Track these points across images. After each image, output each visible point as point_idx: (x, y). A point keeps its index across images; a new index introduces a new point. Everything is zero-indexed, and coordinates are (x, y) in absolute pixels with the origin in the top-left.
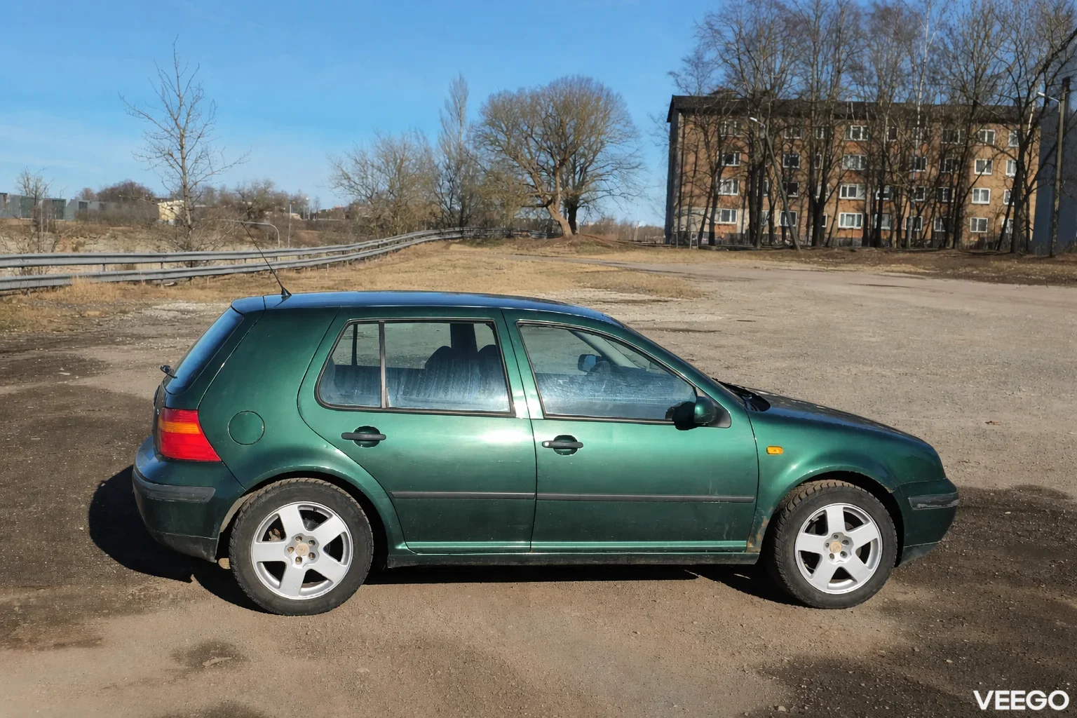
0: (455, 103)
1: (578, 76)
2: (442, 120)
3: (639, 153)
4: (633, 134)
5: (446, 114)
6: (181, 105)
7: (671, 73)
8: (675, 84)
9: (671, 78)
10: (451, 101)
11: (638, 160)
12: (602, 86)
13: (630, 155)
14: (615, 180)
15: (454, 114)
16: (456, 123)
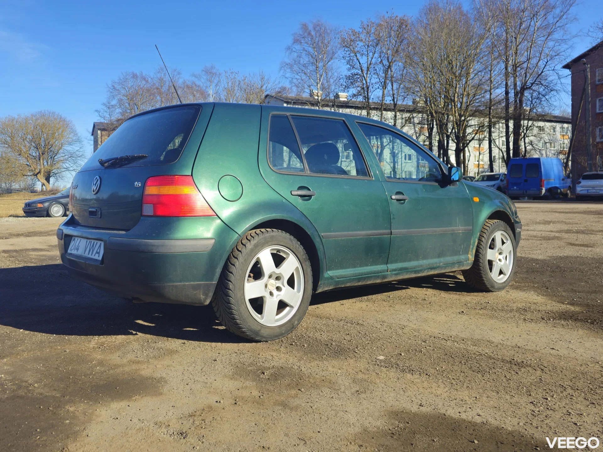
1: (48, 111)
4: (79, 140)
11: (81, 154)
12: (61, 116)
14: (70, 163)
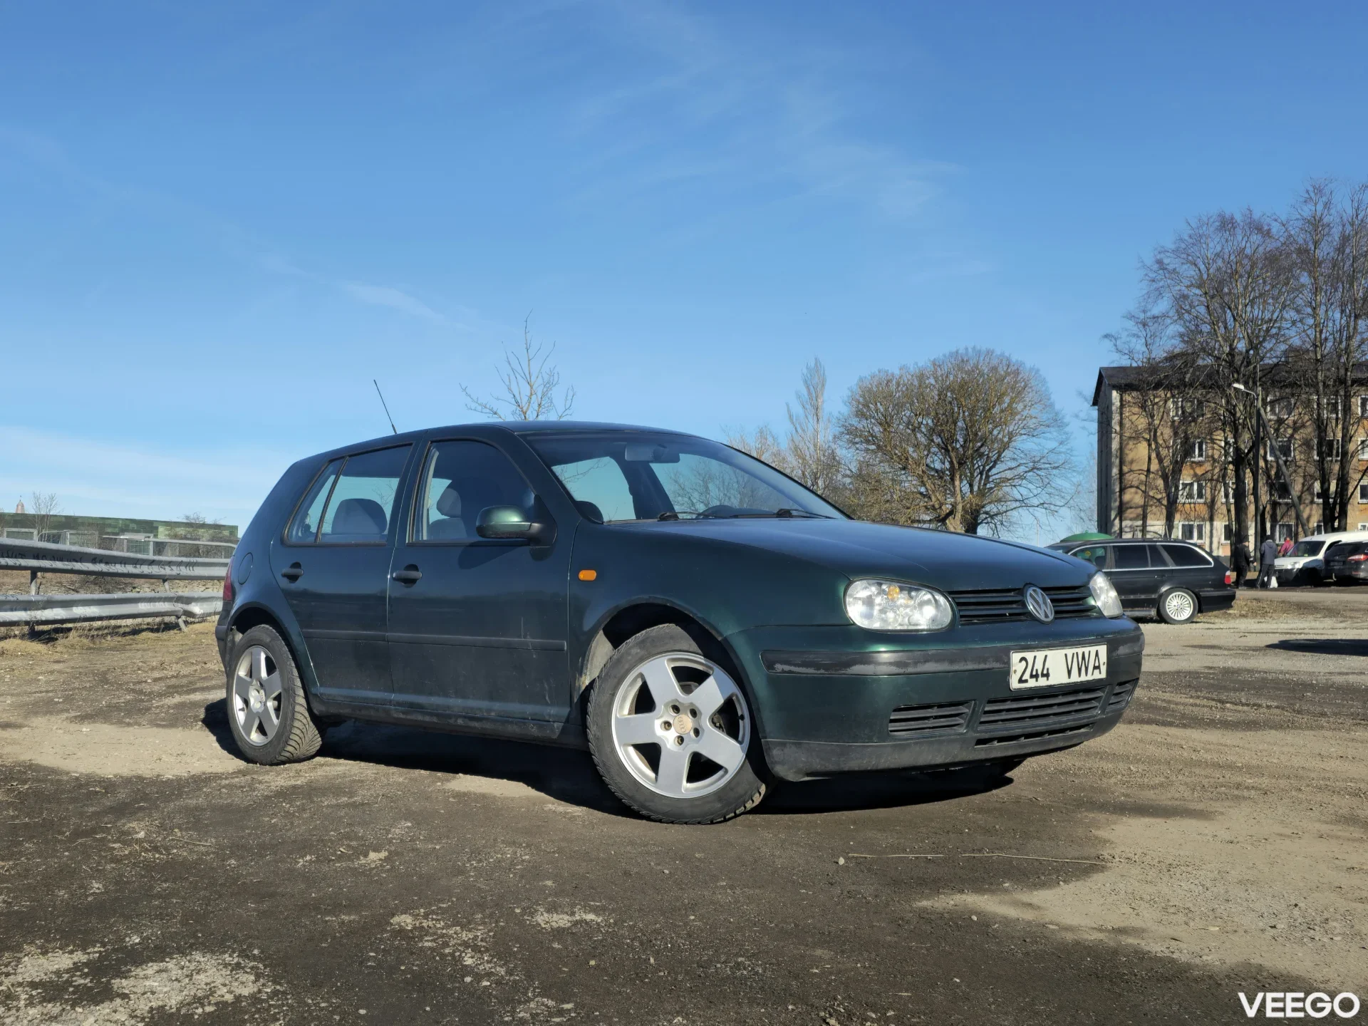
0: (809, 393)
1: (974, 348)
2: (791, 417)
3: (1063, 449)
4: (1057, 422)
5: (797, 409)
6: (531, 394)
7: (1106, 336)
8: (1113, 349)
9: (1108, 344)
10: (805, 392)
12: (1008, 359)
13: (1052, 451)
14: (1030, 486)
15: (808, 406)
16: (811, 420)
